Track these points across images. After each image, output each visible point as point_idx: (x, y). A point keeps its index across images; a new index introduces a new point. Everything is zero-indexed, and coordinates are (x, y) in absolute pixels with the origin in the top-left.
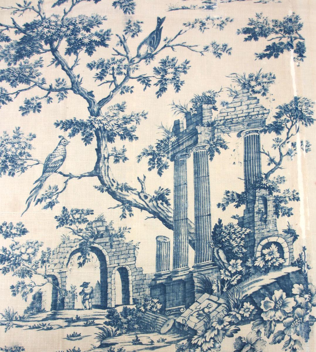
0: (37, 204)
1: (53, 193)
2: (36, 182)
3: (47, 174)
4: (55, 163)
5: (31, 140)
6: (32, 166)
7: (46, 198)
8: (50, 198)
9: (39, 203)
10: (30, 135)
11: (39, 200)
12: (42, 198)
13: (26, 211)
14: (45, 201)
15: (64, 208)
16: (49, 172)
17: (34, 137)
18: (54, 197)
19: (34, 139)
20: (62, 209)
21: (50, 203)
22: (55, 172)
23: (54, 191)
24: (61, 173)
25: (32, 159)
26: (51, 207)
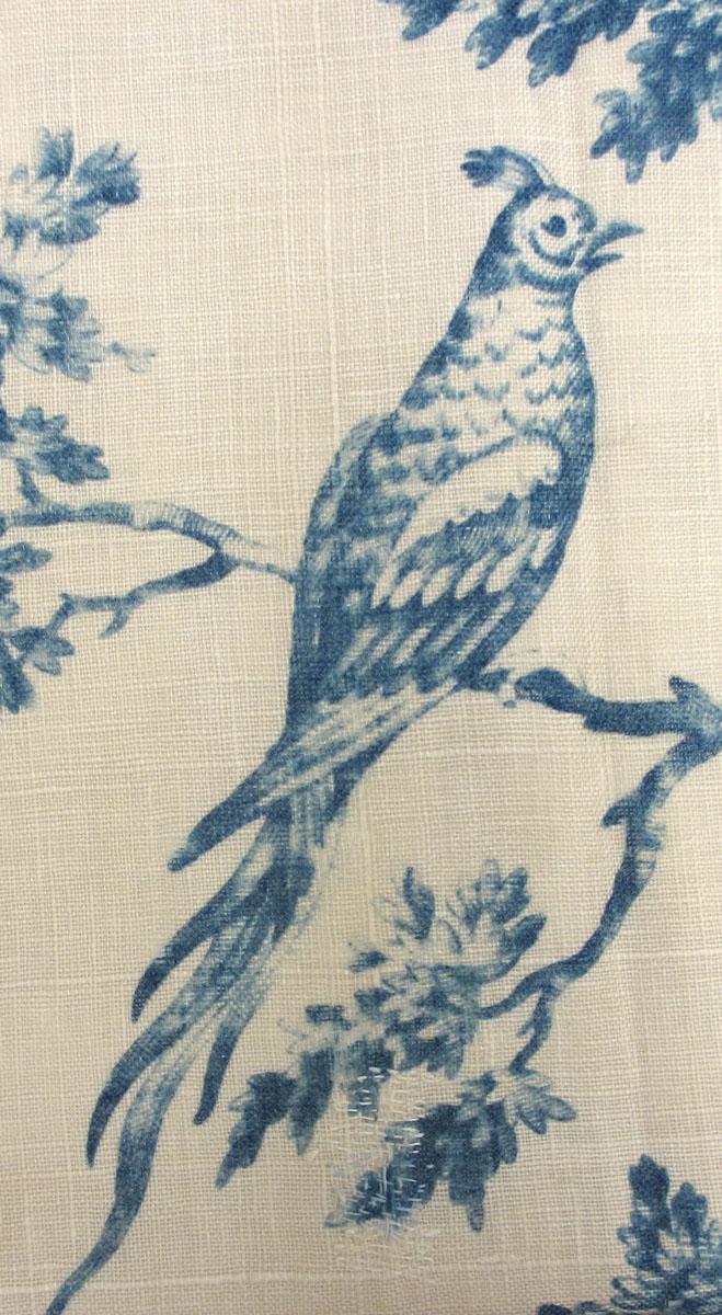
0: (244, 1148)
1: (470, 979)
2: (209, 832)
3: (351, 718)
4: (453, 543)
5: (72, 232)
6: (121, 607)
7: (378, 1058)
8: (434, 1053)
9: (277, 1135)
10: (56, 166)
11: (270, 1098)
12: (319, 1065)
13: (98, 1258)
14: (364, 1100)
15: (648, 1179)
16: (383, 677)
17: (115, 187)
18: (493, 1044)
19: (112, 220)
20: (621, 1204)
21: (439, 1122)
22: (474, 675)
23: (481, 950)
24: (551, 689)
25: (117, 515)
26: (469, 1192)
